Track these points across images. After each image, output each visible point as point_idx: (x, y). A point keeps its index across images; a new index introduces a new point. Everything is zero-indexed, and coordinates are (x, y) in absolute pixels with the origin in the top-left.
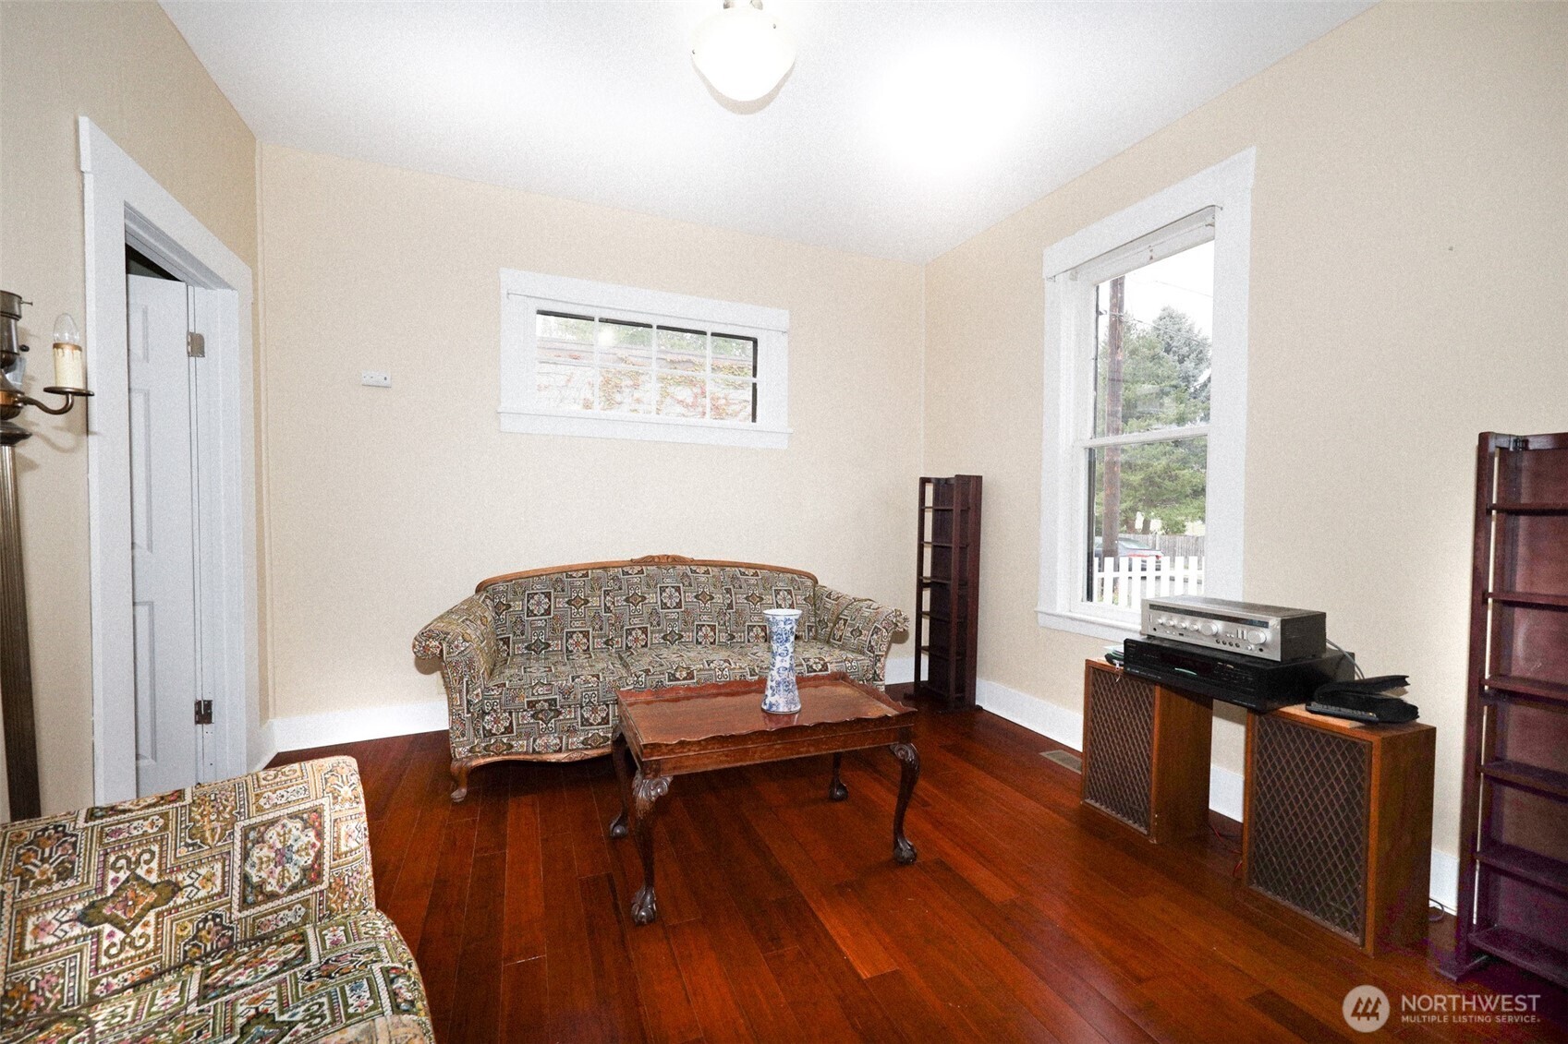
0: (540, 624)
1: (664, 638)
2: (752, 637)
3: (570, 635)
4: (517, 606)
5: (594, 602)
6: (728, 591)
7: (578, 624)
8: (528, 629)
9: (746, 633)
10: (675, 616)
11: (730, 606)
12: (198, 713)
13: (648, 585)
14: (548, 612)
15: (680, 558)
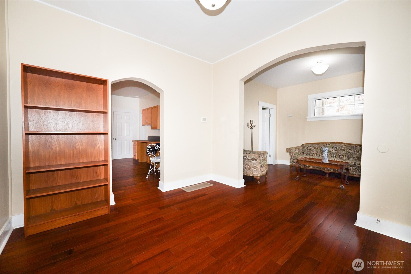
0: (309, 151)
1: (332, 156)
2: (354, 159)
3: (313, 153)
4: (306, 148)
5: (318, 149)
6: (350, 150)
7: (315, 152)
8: (307, 151)
9: (353, 158)
10: (334, 153)
11: (349, 152)
12: (269, 156)
13: (330, 147)
14: (310, 149)
15: (341, 142)
